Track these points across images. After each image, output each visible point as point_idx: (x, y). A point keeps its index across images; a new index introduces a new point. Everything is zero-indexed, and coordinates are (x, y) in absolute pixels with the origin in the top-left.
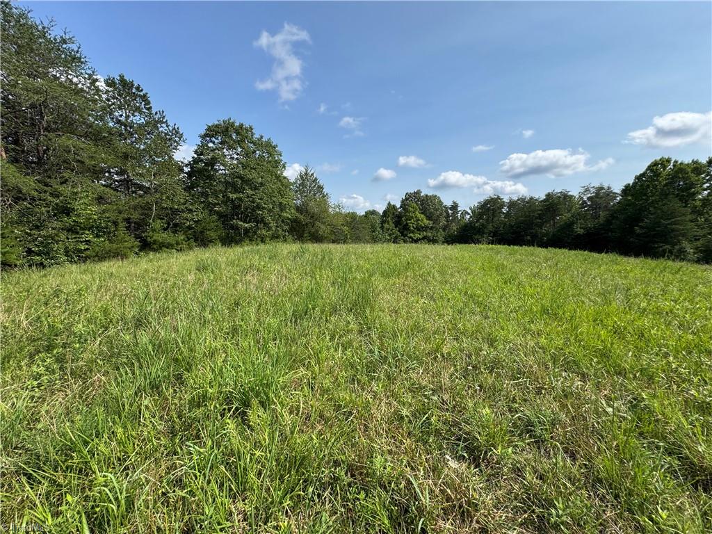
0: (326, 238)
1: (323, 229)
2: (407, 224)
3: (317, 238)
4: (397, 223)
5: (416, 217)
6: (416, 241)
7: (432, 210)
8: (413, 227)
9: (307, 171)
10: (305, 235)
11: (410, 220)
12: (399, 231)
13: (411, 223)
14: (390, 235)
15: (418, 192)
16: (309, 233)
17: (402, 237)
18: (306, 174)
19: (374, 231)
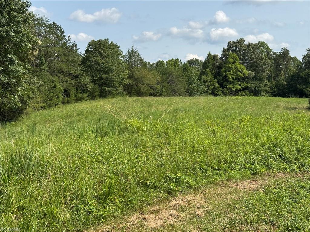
0: (145, 93)
1: (143, 88)
2: (226, 76)
3: (139, 94)
4: (217, 75)
5: (236, 68)
6: (236, 93)
7: (255, 60)
8: (232, 78)
9: (133, 49)
10: (133, 92)
11: (229, 71)
12: (218, 82)
13: (229, 74)
14: (208, 87)
15: (241, 41)
16: (135, 90)
17: (221, 89)
18: (133, 52)
19: (191, 84)
